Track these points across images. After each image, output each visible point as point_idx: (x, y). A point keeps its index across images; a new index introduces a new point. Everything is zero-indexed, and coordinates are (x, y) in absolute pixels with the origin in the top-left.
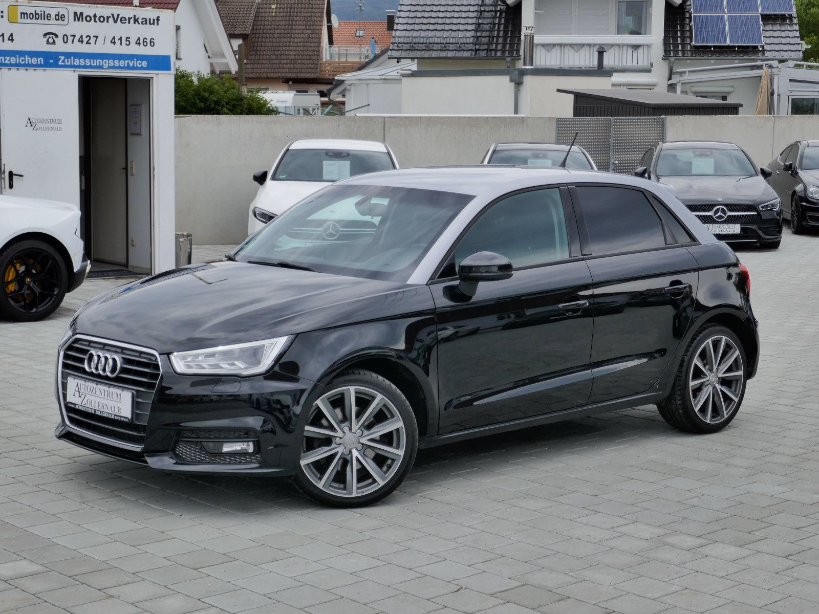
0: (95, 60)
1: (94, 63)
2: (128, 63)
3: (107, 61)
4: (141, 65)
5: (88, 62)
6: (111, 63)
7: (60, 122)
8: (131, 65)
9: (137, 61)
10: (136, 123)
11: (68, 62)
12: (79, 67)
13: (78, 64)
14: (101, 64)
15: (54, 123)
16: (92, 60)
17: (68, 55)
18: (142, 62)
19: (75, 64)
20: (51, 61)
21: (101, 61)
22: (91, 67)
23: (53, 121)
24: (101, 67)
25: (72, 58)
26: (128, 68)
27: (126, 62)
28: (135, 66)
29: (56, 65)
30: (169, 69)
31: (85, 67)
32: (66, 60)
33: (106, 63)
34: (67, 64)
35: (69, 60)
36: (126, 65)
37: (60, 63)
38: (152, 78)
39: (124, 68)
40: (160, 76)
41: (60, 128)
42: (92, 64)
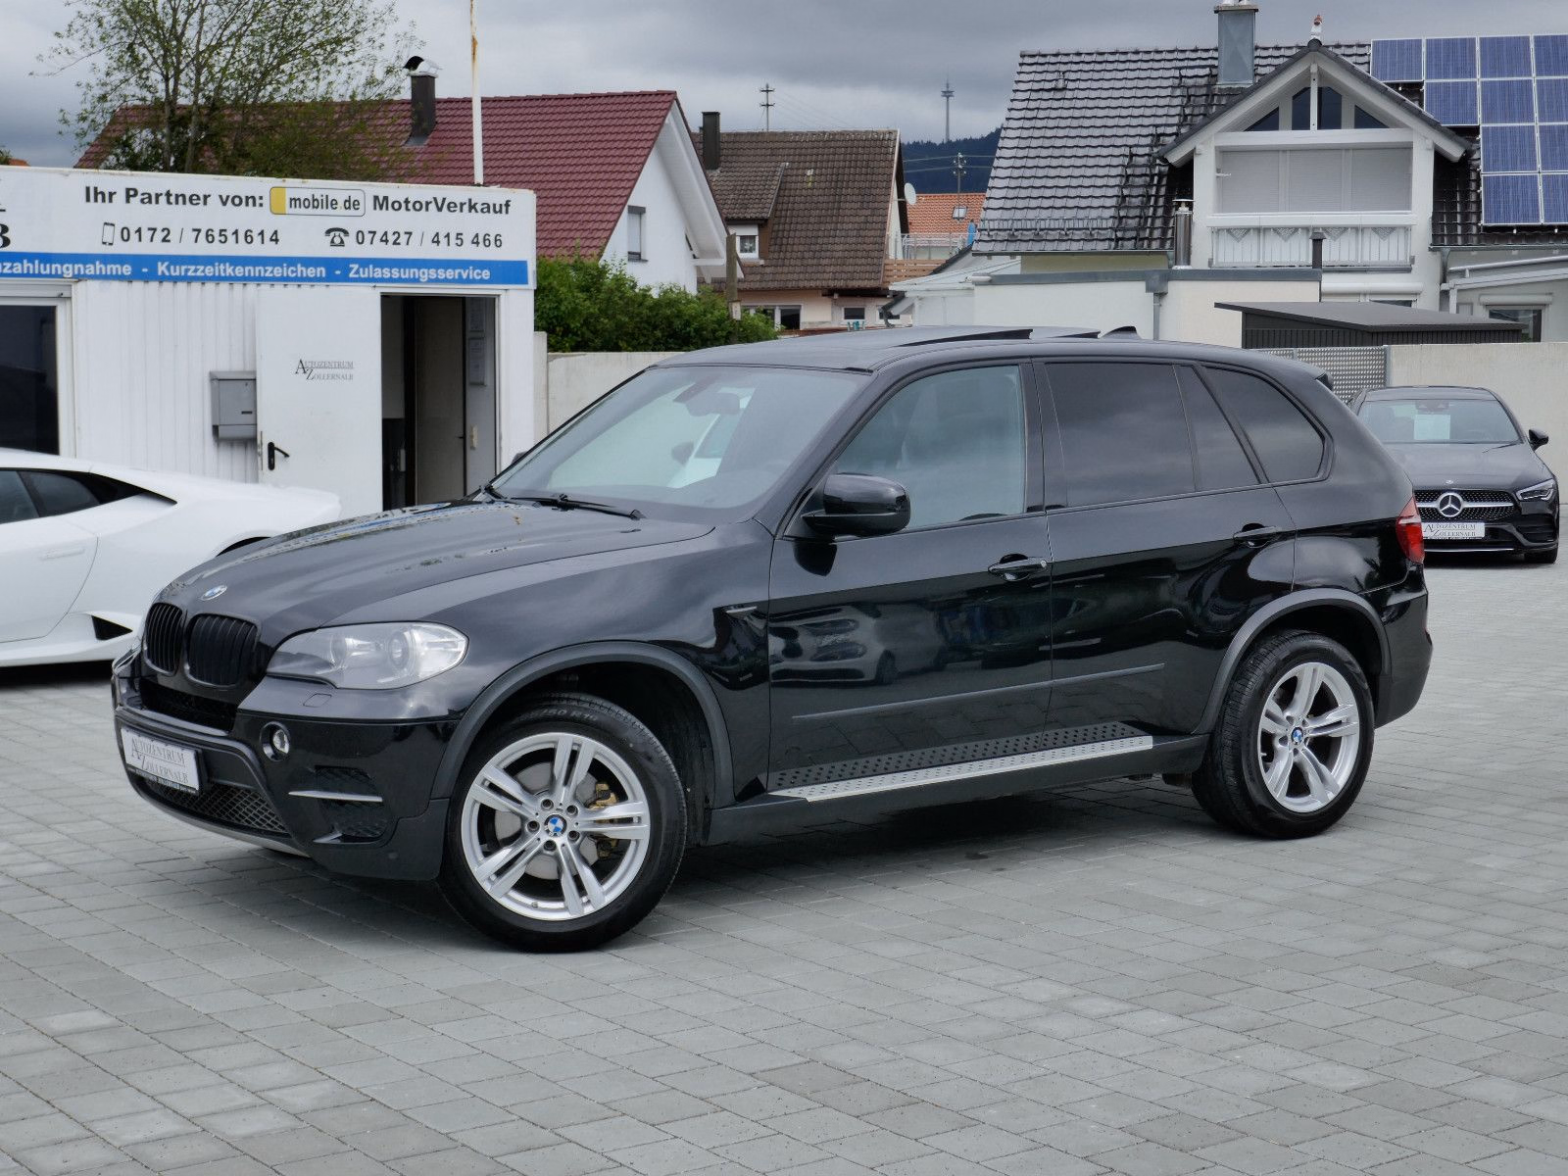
0: (407, 270)
1: (405, 273)
2: (460, 274)
3: (426, 271)
4: (480, 277)
5: (396, 273)
6: (433, 273)
7: (350, 366)
8: (465, 276)
9: (474, 270)
10: (477, 366)
11: (364, 273)
12: (382, 280)
13: (380, 276)
14: (417, 277)
15: (340, 369)
16: (402, 270)
17: (364, 263)
18: (482, 270)
19: (376, 276)
20: (338, 272)
21: (416, 270)
22: (400, 280)
23: (340, 366)
24: (416, 280)
25: (371, 266)
26: (460, 281)
27: (457, 271)
28: (471, 277)
29: (345, 278)
30: (525, 282)
31: (391, 280)
32: (361, 270)
33: (424, 274)
34: (362, 276)
35: (366, 270)
36: (457, 277)
37: (351, 275)
38: (499, 296)
39: (453, 281)
40: (510, 292)
41: (351, 377)
42: (403, 277)
